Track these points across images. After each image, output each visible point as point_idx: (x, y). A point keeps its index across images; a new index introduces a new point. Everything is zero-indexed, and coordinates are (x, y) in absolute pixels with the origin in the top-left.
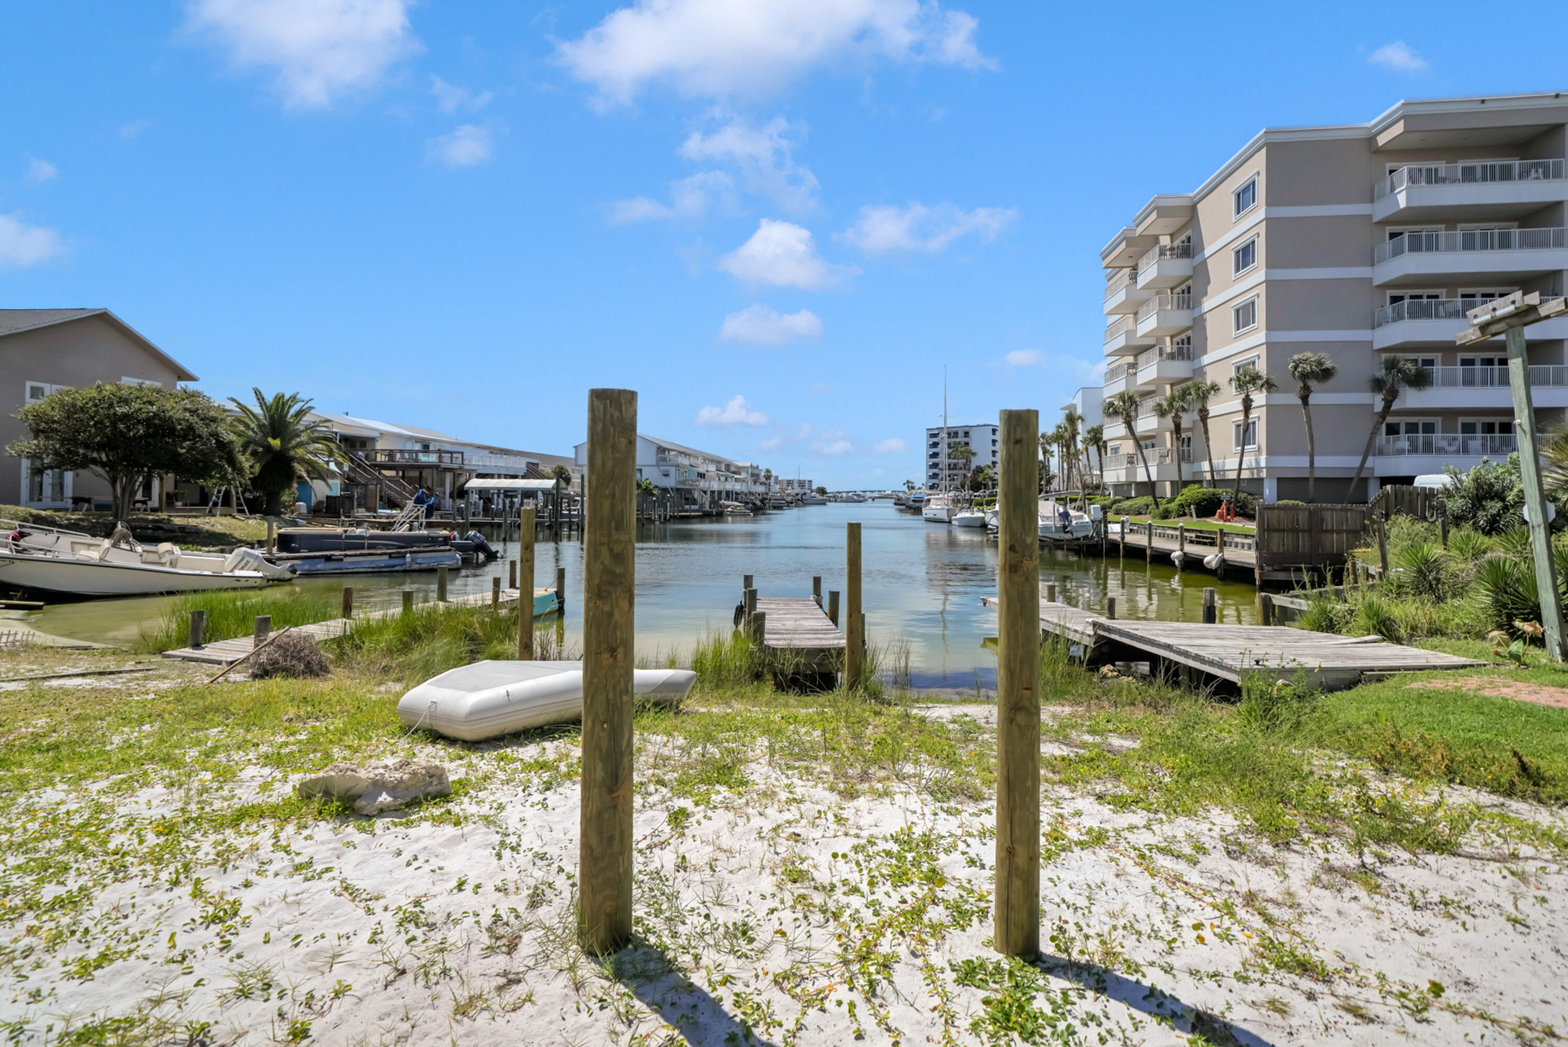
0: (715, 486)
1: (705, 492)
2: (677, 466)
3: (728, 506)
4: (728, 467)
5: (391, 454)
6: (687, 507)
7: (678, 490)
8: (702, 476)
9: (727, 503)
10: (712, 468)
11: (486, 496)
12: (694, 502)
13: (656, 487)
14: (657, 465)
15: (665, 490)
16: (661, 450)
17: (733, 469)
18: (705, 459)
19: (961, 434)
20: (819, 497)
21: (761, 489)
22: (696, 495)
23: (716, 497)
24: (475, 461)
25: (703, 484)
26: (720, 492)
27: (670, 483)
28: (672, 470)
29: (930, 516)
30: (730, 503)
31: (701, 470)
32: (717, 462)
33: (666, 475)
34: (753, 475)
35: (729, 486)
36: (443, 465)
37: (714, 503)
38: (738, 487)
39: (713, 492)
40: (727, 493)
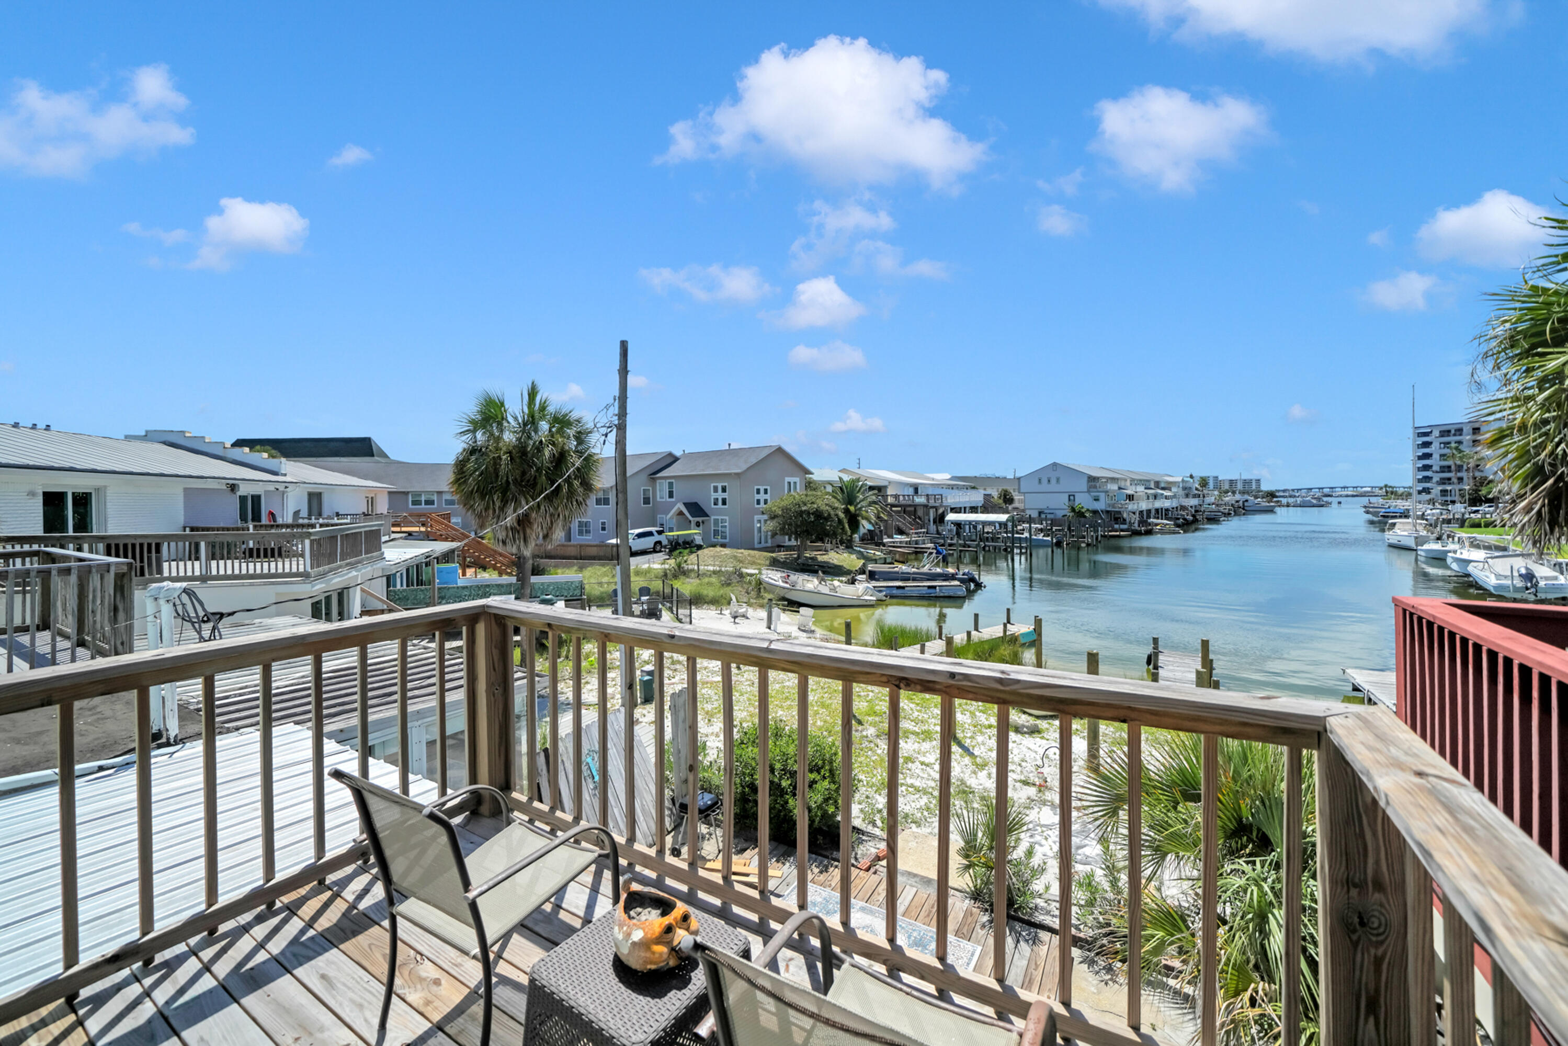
0: (1144, 506)
1: (1134, 513)
2: (1106, 492)
3: (1157, 525)
4: (1157, 484)
5: (896, 497)
6: (1116, 526)
7: (1108, 512)
8: (1130, 498)
9: (1155, 521)
10: (1141, 489)
11: (958, 525)
12: (1124, 521)
13: (1088, 510)
14: (1089, 492)
15: (1095, 512)
16: (1092, 479)
17: (1163, 485)
18: (1132, 480)
19: (1467, 429)
20: (1264, 503)
21: (1193, 502)
22: (1125, 515)
23: (1145, 516)
24: (953, 499)
25: (1132, 506)
26: (1149, 511)
27: (1100, 506)
28: (1102, 496)
29: (1393, 541)
30: (1160, 521)
31: (1129, 492)
32: (1145, 483)
33: (1097, 500)
34: (1184, 489)
35: (1158, 504)
36: (930, 505)
37: (1142, 522)
38: (1167, 504)
39: (1141, 512)
40: (1157, 510)
